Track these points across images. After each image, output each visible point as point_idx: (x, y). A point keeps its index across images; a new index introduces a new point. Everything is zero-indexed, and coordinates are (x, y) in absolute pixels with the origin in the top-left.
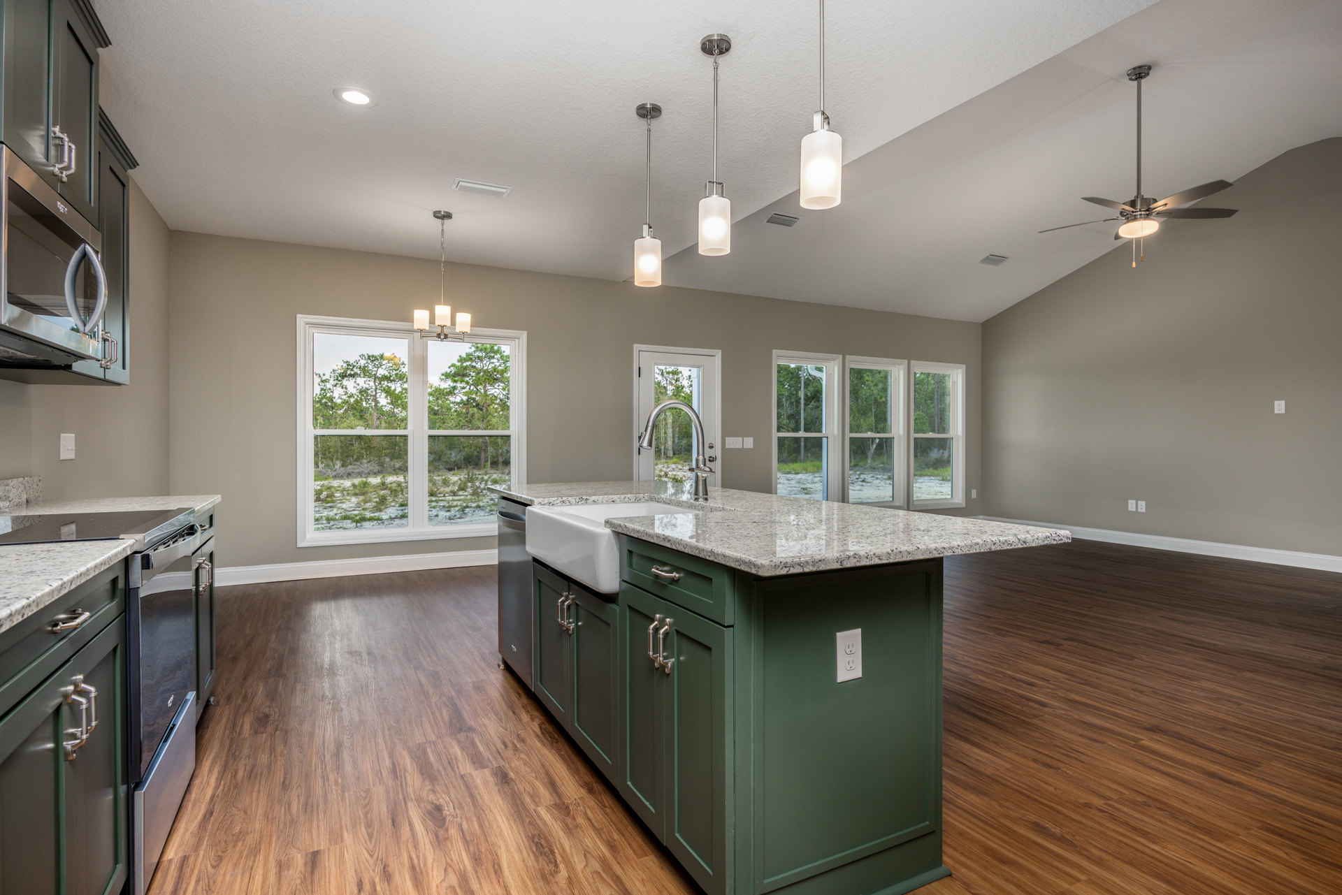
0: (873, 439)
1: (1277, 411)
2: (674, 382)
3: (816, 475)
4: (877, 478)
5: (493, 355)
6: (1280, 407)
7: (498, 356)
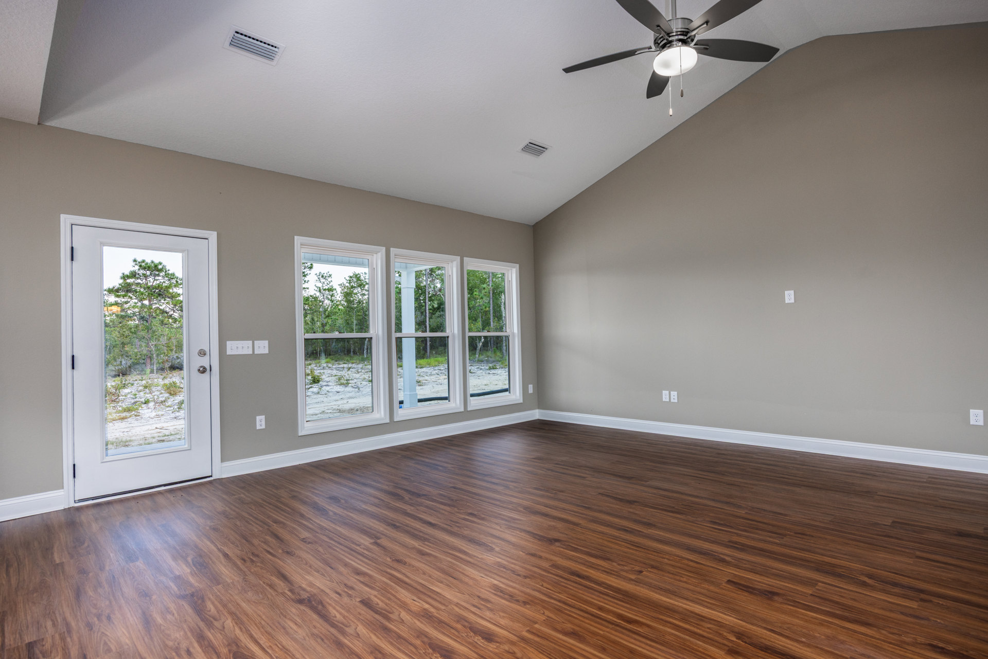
0: (480, 337)
1: (787, 301)
2: (330, 297)
3: (436, 368)
4: (481, 369)
5: (157, 273)
6: (789, 297)
7: (162, 274)
